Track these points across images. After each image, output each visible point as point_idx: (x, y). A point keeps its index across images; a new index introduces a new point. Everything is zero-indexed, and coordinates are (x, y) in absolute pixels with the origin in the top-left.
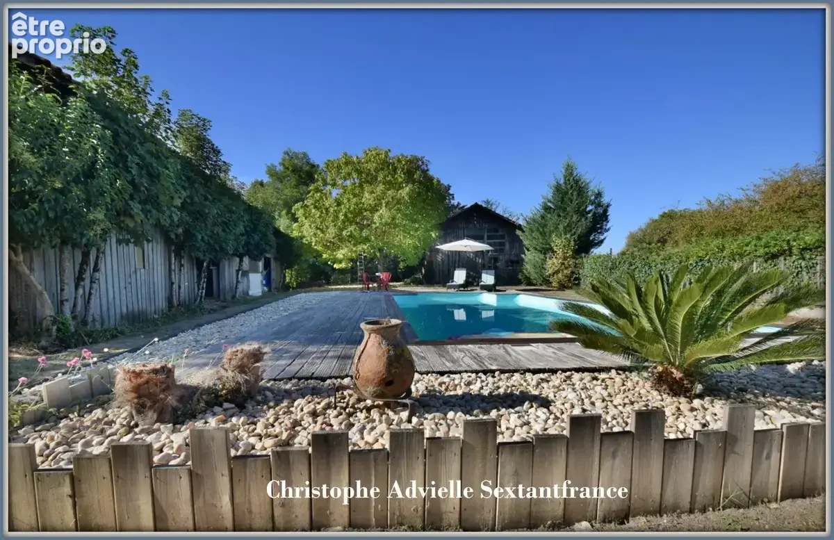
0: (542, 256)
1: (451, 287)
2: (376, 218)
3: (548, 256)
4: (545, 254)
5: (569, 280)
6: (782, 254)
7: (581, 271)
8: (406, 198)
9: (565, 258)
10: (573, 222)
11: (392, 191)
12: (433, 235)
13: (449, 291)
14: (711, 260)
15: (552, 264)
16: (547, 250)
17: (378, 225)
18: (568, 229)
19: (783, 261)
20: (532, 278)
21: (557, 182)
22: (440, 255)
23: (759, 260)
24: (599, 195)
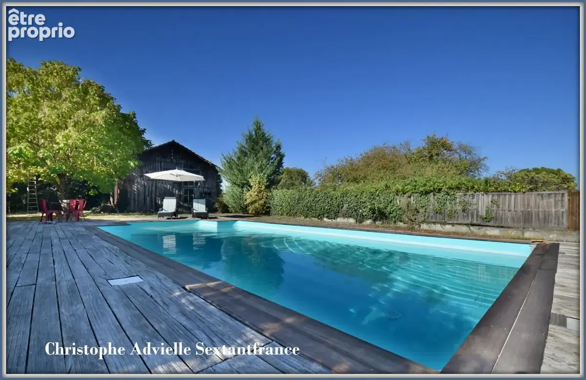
0: (240, 190)
1: (162, 215)
2: (59, 137)
3: (245, 189)
4: (242, 188)
5: (263, 208)
6: (431, 191)
7: (271, 202)
8: (101, 122)
9: (260, 192)
10: (264, 165)
11: (83, 111)
12: (132, 164)
13: (161, 219)
14: (380, 194)
15: (250, 196)
16: (245, 185)
17: (62, 145)
18: (261, 169)
19: (433, 196)
20: (230, 206)
21: (250, 133)
22: (136, 184)
23: (415, 195)
24: (278, 147)
